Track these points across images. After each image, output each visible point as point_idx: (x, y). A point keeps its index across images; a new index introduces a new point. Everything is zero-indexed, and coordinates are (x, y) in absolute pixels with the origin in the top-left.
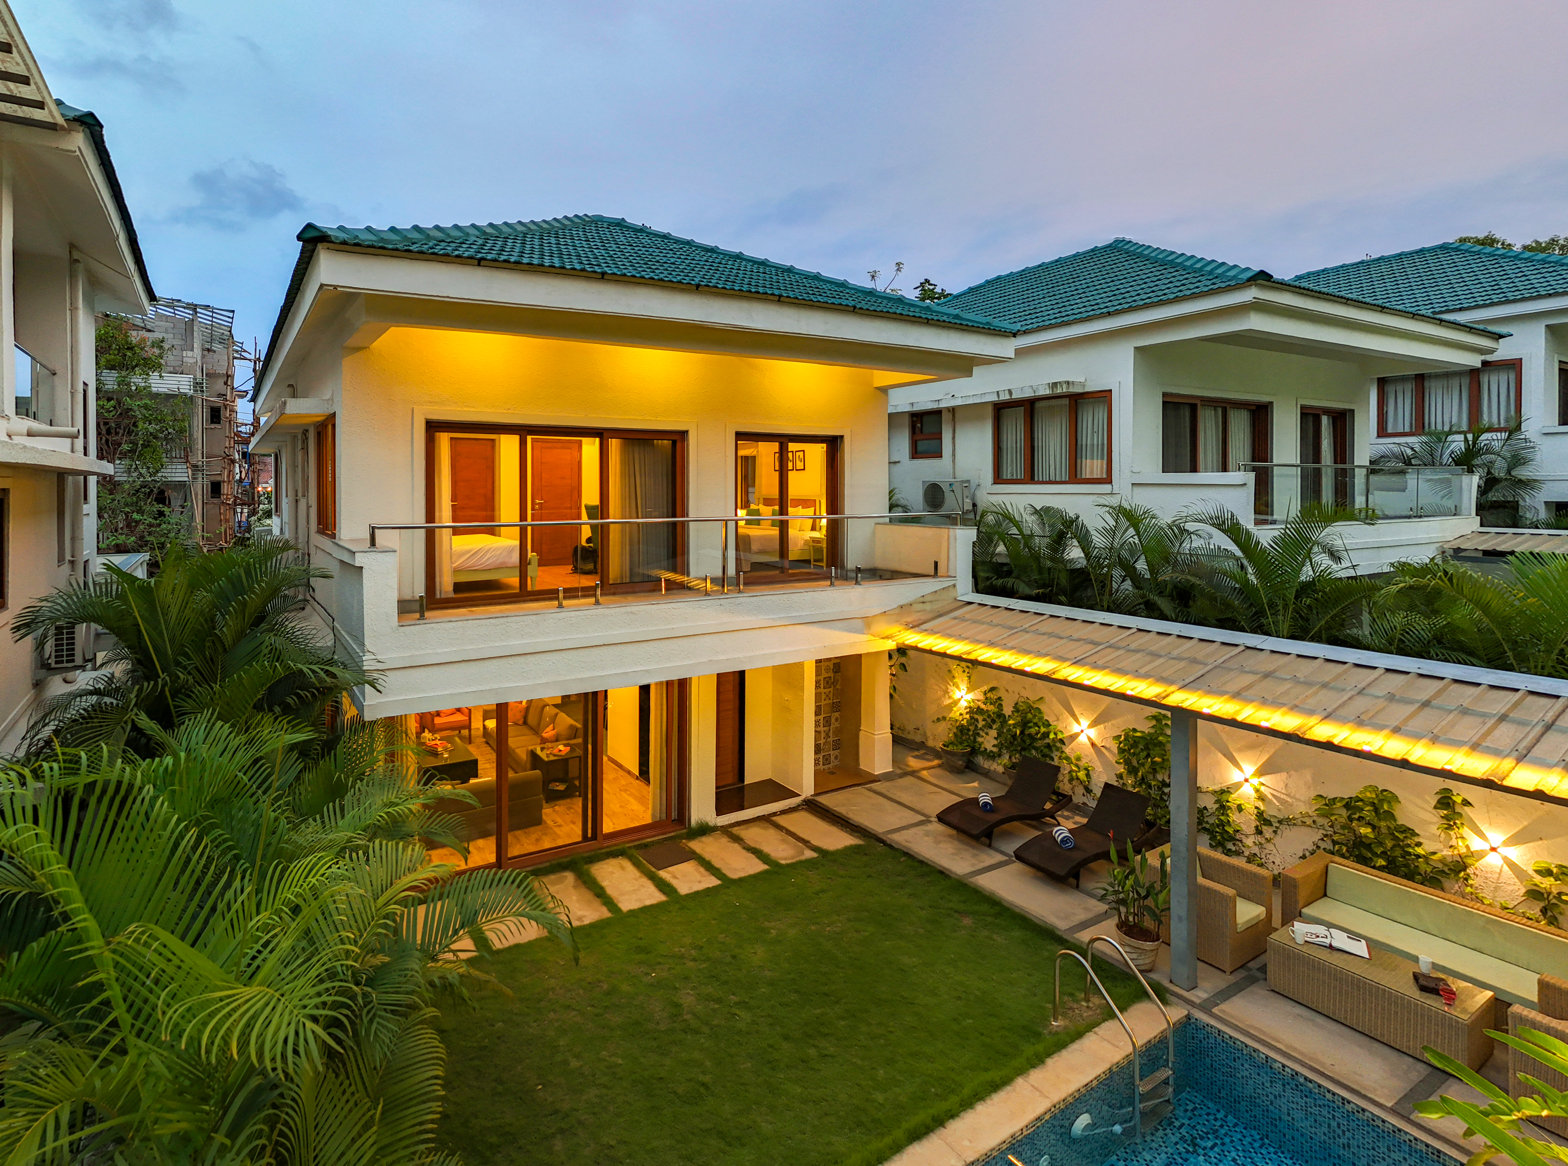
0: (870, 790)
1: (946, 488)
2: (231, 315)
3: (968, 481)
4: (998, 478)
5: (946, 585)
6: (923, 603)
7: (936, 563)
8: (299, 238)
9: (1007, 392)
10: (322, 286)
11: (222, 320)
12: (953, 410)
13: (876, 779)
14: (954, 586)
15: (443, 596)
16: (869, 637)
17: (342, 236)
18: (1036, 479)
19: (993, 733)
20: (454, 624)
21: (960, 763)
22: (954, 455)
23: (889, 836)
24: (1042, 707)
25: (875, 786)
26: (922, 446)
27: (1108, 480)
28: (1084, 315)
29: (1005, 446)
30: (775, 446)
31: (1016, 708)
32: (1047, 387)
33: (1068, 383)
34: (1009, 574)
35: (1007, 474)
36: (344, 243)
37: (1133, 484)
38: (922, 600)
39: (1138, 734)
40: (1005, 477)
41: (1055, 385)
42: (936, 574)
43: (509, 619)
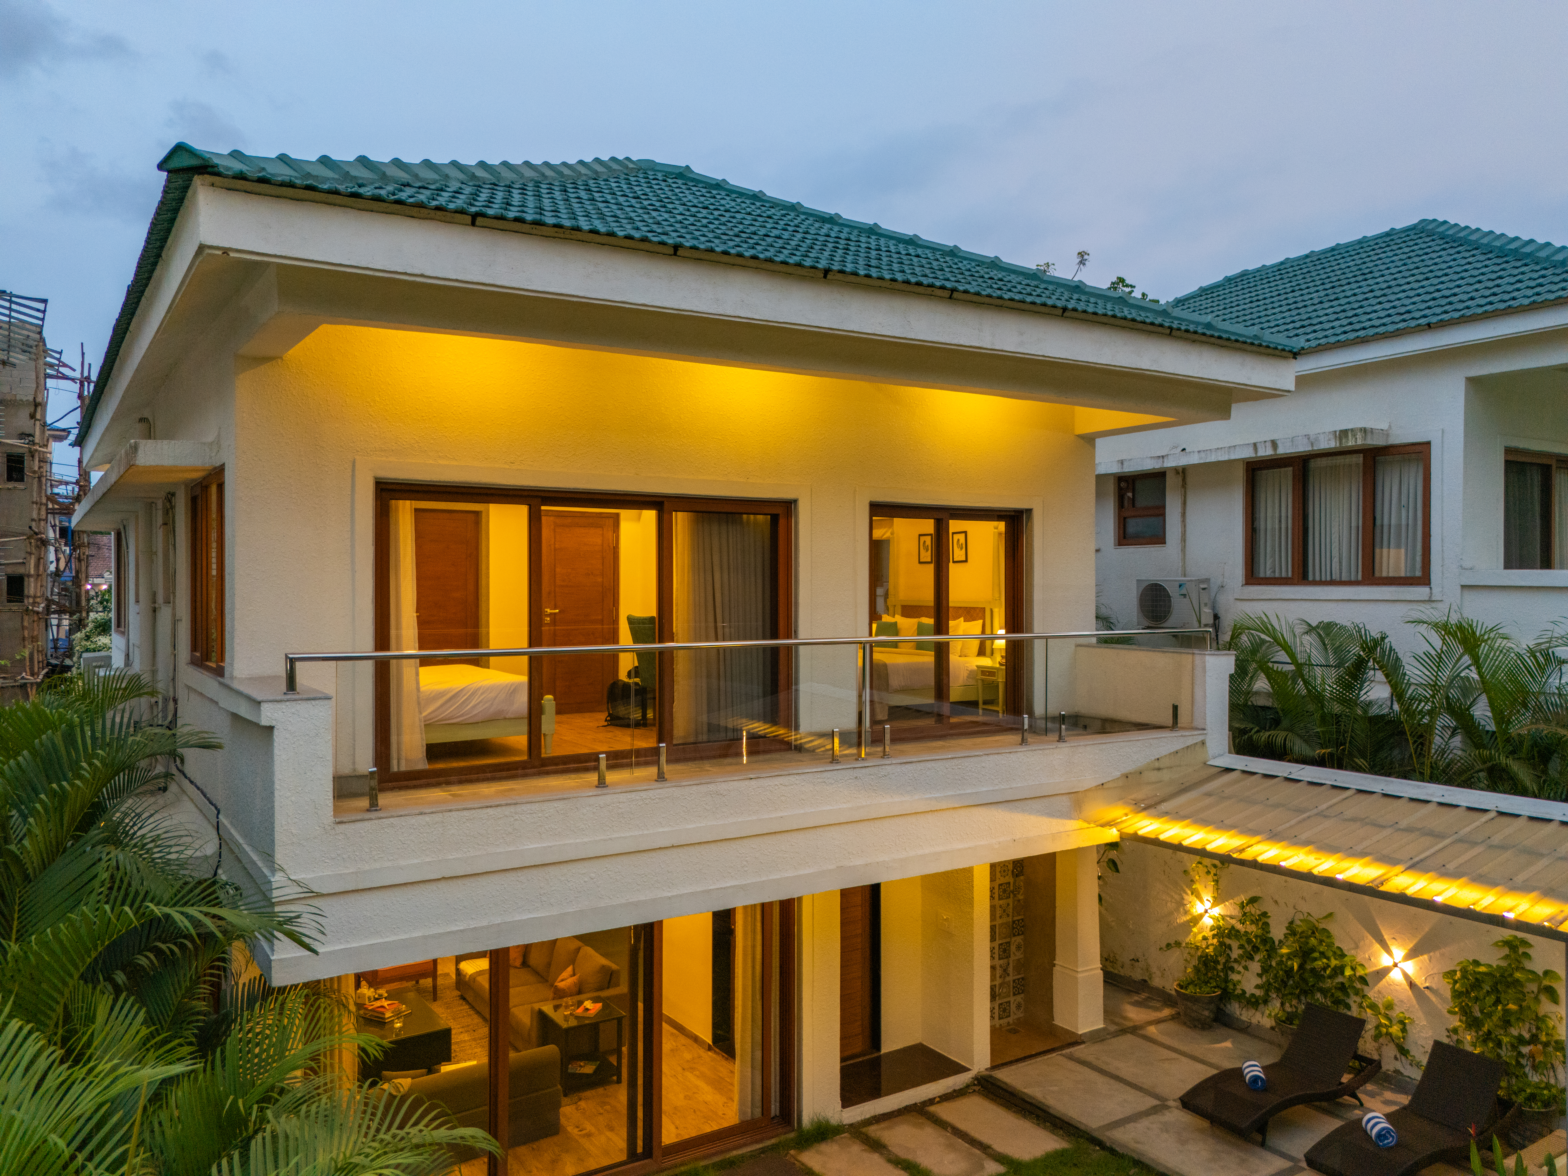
0: (1071, 1058)
1: (1173, 591)
2: (41, 306)
3: (1207, 581)
4: (1252, 576)
5: (1190, 741)
6: (1159, 769)
7: (1175, 708)
8: (160, 167)
9: (1269, 445)
10: (202, 248)
11: (26, 315)
12: (1182, 472)
13: (1076, 1041)
14: (1203, 743)
15: (403, 768)
16: (1080, 824)
17: (237, 166)
18: (1311, 578)
19: (1255, 967)
20: (427, 818)
21: (1206, 1013)
22: (1184, 539)
23: (1108, 1134)
24: (1333, 928)
25: (1077, 1050)
26: (1133, 526)
27: (1424, 580)
28: (1391, 328)
29: (1262, 527)
30: (928, 526)
31: (1292, 930)
32: (1331, 436)
33: (1364, 431)
34: (1276, 723)
35: (1266, 569)
36: (241, 176)
37: (1463, 587)
38: (1157, 765)
39: (1482, 969)
40: (1262, 575)
41: (1344, 433)
42: (1175, 724)
43: (519, 808)
